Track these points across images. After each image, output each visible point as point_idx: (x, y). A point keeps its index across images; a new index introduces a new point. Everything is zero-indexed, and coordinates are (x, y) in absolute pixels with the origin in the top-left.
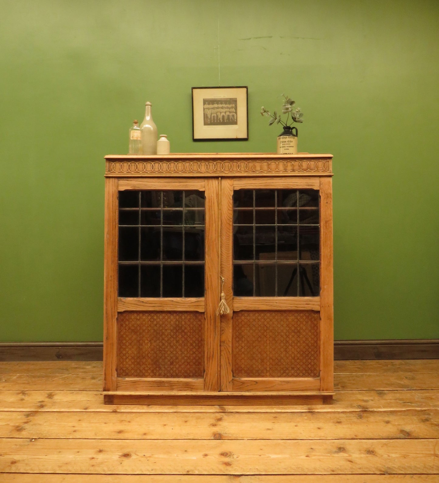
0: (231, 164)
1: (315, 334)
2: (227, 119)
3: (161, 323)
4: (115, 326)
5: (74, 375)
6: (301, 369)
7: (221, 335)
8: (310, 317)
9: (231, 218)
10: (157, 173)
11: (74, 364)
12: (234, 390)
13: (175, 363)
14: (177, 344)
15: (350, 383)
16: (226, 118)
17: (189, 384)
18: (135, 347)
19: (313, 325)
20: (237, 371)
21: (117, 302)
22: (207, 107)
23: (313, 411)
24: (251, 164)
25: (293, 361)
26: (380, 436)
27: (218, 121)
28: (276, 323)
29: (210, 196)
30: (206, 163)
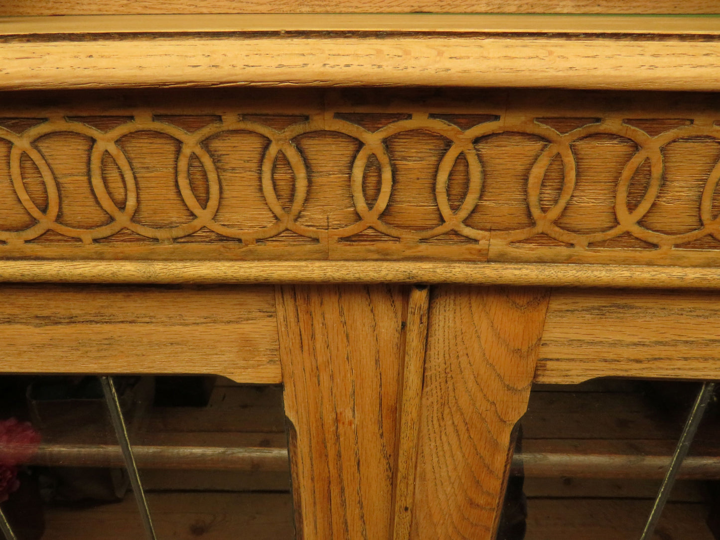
29: (329, 418)
30: (267, 143)
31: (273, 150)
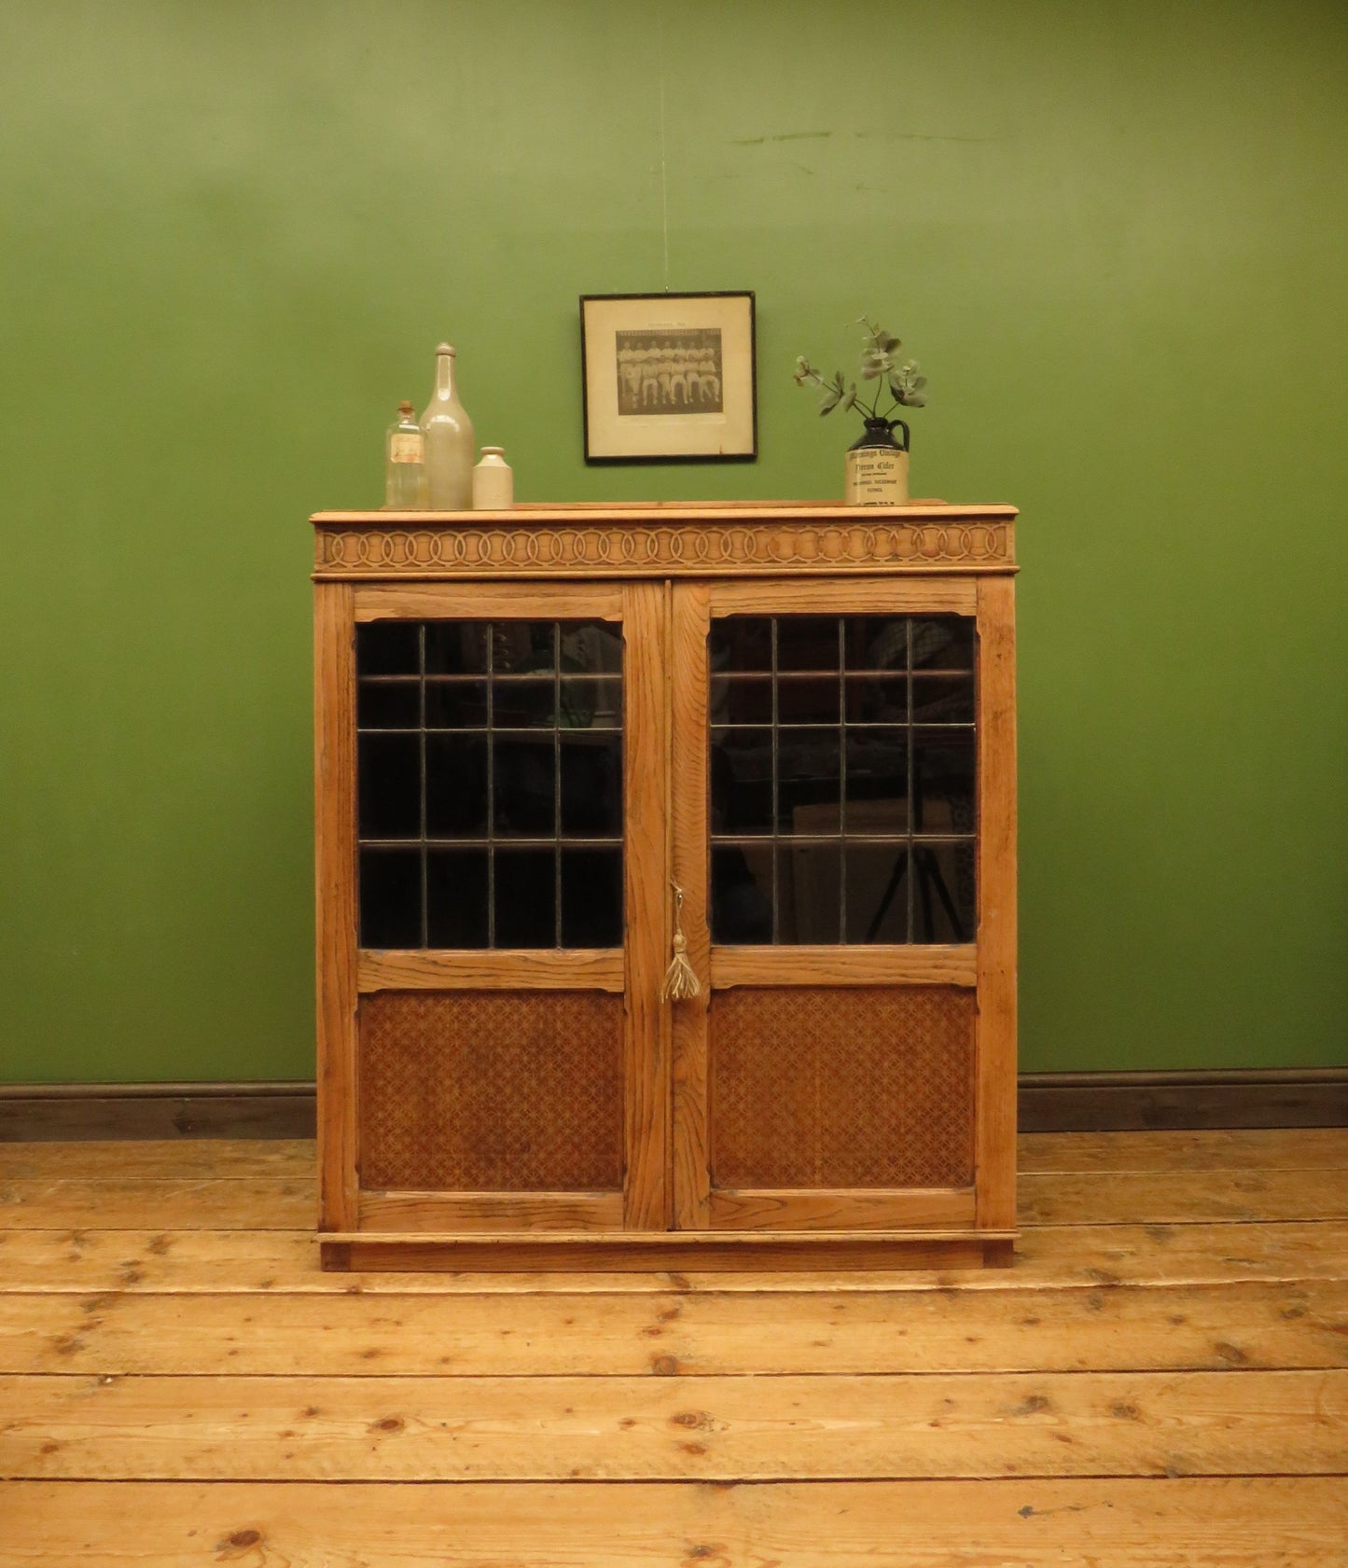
0: (702, 538)
1: (962, 1056)
2: (690, 394)
3: (491, 1026)
4: (352, 1036)
5: (232, 1183)
6: (918, 1162)
7: (673, 1062)
8: (945, 1007)
9: (704, 706)
10: (473, 566)
11: (230, 1148)
12: (714, 1226)
13: (534, 1147)
14: (542, 1091)
15: (1067, 1203)
16: (687, 390)
17: (579, 1209)
18: (414, 1099)
19: (953, 1031)
20: (725, 1169)
21: (358, 961)
22: (628, 358)
23: (955, 1286)
24: (764, 537)
25: (894, 1138)
26: (1155, 1364)
27: (664, 402)
28: (842, 1024)
29: (639, 637)
30: (624, 535)
31: (625, 537)
